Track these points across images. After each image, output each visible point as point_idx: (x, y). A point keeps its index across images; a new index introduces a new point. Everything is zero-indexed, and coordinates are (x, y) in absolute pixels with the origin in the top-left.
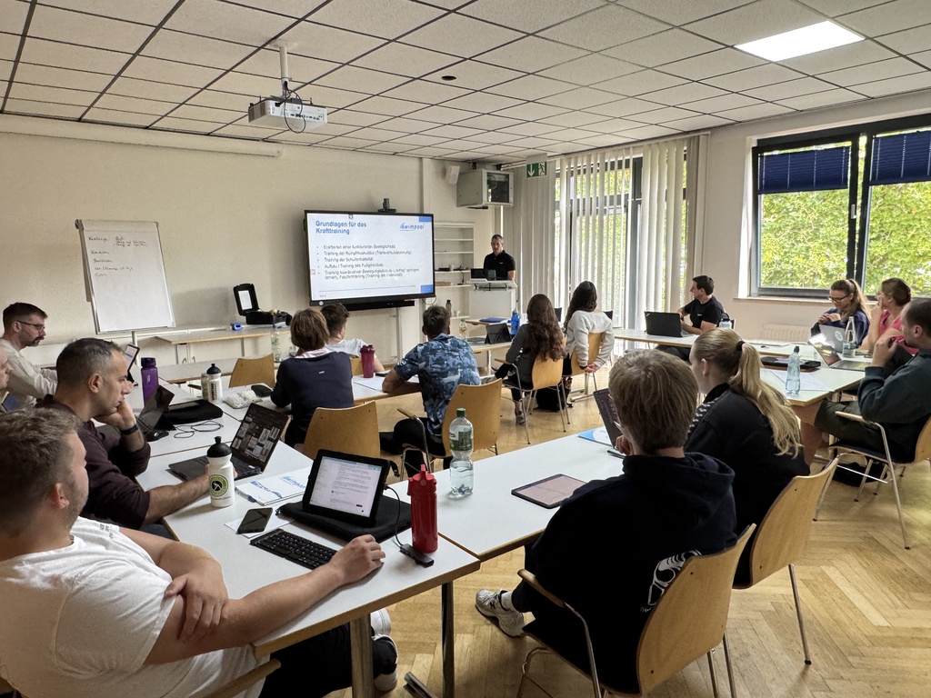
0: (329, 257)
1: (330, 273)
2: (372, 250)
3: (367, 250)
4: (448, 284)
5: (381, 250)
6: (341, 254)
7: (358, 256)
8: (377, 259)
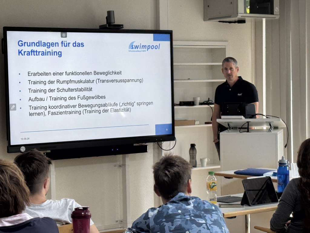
0: (34, 87)
1: (36, 108)
2: (92, 77)
3: (83, 78)
4: (193, 123)
5: (103, 77)
6: (51, 82)
7: (72, 86)
8: (98, 89)
